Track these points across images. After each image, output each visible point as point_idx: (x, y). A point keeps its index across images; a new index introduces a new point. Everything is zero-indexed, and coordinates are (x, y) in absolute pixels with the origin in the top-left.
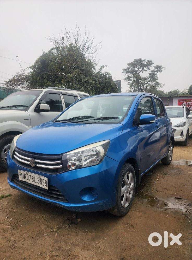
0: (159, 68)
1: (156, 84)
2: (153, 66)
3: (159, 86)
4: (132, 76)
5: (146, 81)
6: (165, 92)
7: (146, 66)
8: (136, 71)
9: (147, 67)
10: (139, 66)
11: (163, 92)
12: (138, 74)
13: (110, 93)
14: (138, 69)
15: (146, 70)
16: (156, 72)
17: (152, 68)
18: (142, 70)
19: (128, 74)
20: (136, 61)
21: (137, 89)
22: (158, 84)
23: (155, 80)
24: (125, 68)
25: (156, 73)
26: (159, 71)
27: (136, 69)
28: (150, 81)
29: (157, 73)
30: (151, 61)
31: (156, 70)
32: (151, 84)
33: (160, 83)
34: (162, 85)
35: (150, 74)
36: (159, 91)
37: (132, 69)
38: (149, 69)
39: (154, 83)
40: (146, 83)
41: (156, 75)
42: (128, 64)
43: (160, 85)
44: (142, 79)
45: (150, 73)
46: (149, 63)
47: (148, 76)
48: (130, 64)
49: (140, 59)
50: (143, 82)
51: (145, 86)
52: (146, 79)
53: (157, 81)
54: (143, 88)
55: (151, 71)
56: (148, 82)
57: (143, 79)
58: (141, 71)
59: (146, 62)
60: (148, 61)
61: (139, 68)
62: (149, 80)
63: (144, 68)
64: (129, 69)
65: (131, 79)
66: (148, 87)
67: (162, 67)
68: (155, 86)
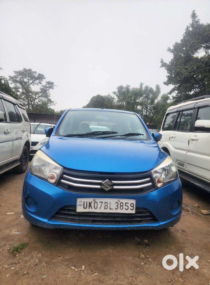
0: (51, 85)
1: (48, 101)
2: (44, 80)
4: (21, 86)
5: (37, 95)
6: (56, 111)
7: (37, 79)
8: (26, 83)
9: (38, 81)
10: (29, 77)
11: (53, 111)
12: (28, 86)
14: (27, 81)
15: (37, 84)
16: (47, 87)
17: (44, 83)
18: (32, 82)
19: (15, 84)
20: (25, 70)
21: (26, 103)
22: (50, 101)
23: (47, 96)
24: (12, 76)
25: (48, 89)
26: (51, 87)
27: (25, 80)
28: (41, 96)
29: (49, 89)
30: (43, 75)
31: (48, 85)
32: (43, 100)
33: (52, 100)
34: (54, 103)
35: (42, 89)
36: (50, 109)
37: (20, 79)
38: (41, 83)
39: (46, 99)
40: (38, 98)
41: (48, 91)
42: (15, 72)
43: (53, 102)
45: (42, 87)
46: (41, 77)
47: (39, 90)
48: (17, 72)
49: (30, 70)
50: (34, 96)
51: (37, 101)
52: (36, 93)
53: (49, 98)
54: (34, 103)
55: (42, 86)
56: (39, 97)
57: (33, 92)
58: (31, 83)
59: (37, 74)
60: (39, 74)
61: (28, 80)
62: (40, 94)
63: (34, 81)
64: (17, 78)
65: (19, 90)
66: (39, 103)
67: (54, 84)
68: (47, 103)
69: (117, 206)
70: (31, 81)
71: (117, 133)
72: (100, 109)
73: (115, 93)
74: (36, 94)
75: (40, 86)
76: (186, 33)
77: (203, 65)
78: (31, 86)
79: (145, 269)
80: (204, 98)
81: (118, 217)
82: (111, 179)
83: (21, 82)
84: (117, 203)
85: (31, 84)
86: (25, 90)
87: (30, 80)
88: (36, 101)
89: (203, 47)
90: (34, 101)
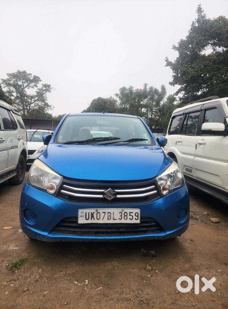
0: (47, 87)
1: (45, 105)
2: (40, 83)
4: (15, 90)
5: (33, 99)
6: (53, 116)
7: (32, 81)
8: (20, 86)
9: (33, 84)
10: (23, 79)
11: (51, 116)
12: (23, 89)
14: (22, 84)
15: (33, 87)
16: (44, 91)
17: (40, 85)
18: (28, 85)
19: (9, 87)
20: (19, 72)
21: (21, 108)
22: (47, 105)
23: (43, 100)
24: (5, 79)
25: (44, 92)
26: (47, 90)
27: (20, 83)
28: (37, 100)
29: (46, 92)
30: (38, 78)
31: (44, 88)
32: (40, 104)
33: (49, 104)
34: (52, 108)
35: (38, 93)
37: (14, 82)
38: (37, 86)
39: (43, 103)
40: (34, 102)
41: (44, 95)
42: (8, 74)
43: (50, 107)
44: (27, 96)
45: (38, 91)
46: (36, 80)
47: (35, 94)
48: (10, 75)
49: (24, 72)
50: (29, 100)
51: (33, 105)
52: (32, 97)
53: (46, 102)
54: (29, 107)
55: (38, 89)
56: (35, 101)
57: (29, 96)
58: (26, 86)
59: (32, 76)
60: (35, 77)
61: (23, 83)
63: (29, 84)
64: (10, 81)
65: (13, 94)
66: (35, 108)
67: (51, 87)
68: (44, 108)
69: (121, 216)
70: (26, 84)
71: (120, 139)
72: (102, 114)
73: (117, 95)
74: (32, 99)
75: (36, 89)
76: (191, 29)
77: (211, 63)
78: (26, 89)
79: (151, 281)
80: (211, 99)
81: (122, 228)
82: (114, 188)
83: (15, 86)
84: (120, 212)
85: (25, 88)
86: (20, 93)
87: (25, 83)
88: (31, 105)
89: (210, 44)
90: (30, 106)
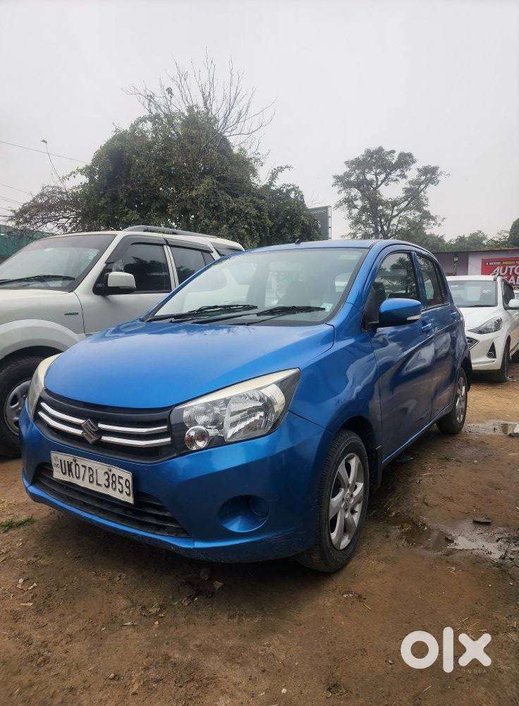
0: (430, 174)
1: (422, 217)
2: (414, 167)
3: (432, 222)
4: (359, 195)
5: (396, 208)
6: (447, 240)
7: (395, 167)
8: (370, 183)
9: (398, 172)
10: (378, 167)
11: (441, 240)
12: (375, 189)
13: (298, 243)
14: (374, 177)
15: (397, 180)
16: (422, 183)
17: (412, 174)
18: (385, 178)
19: (348, 190)
20: (369, 154)
21: (371, 231)
22: (427, 216)
23: (419, 207)
24: (341, 173)
25: (422, 186)
26: (430, 181)
27: (370, 176)
28: (406, 209)
30: (410, 155)
31: (423, 178)
32: (411, 217)
33: (432, 214)
34: (439, 221)
35: (407, 190)
36: (432, 236)
38: (405, 177)
39: (418, 214)
40: (397, 215)
41: (422, 193)
42: (347, 163)
43: (433, 218)
44: (385, 204)
45: (408, 186)
46: (405, 160)
47: (402, 194)
48: (352, 162)
49: (380, 150)
50: (389, 212)
51: (395, 221)
52: (395, 203)
53: (425, 208)
54: (388, 227)
55: (410, 182)
56: (400, 211)
57: (387, 202)
58: (382, 182)
59: (396, 156)
60: (402, 155)
61: (376, 174)
62: (403, 205)
63: (390, 174)
64: (351, 175)
65: (355, 203)
66: (400, 226)
67: (439, 171)
68: (421, 223)
69: (108, 480)
70: (382, 177)
71: (256, 307)
74: (393, 207)
75: (403, 184)
78: (382, 189)
83: (358, 185)
85: (381, 185)
86: (368, 199)
87: (380, 173)
88: (392, 223)
90: (389, 223)
